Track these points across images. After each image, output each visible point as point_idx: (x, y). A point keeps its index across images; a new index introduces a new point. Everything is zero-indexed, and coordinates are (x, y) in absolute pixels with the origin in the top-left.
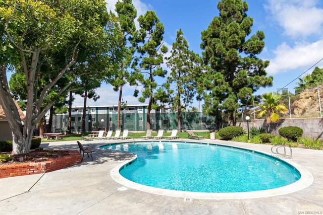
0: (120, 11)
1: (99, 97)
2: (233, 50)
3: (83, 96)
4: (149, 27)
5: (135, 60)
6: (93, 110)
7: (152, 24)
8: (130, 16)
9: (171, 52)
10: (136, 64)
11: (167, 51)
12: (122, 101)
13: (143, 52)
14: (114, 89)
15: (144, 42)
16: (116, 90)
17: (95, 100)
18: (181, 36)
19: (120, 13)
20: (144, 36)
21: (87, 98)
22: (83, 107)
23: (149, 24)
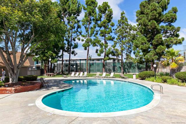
0: (88, 4)
1: (77, 54)
2: (153, 21)
3: (68, 53)
4: (104, 11)
5: (96, 31)
6: (78, 61)
7: (106, 10)
8: (93, 7)
9: (117, 25)
10: (97, 34)
11: (114, 25)
12: (89, 55)
13: (101, 27)
14: (84, 49)
15: (101, 20)
16: (86, 49)
17: (75, 55)
19: (88, 5)
20: (101, 17)
21: (71, 54)
22: (69, 59)
23: (104, 10)
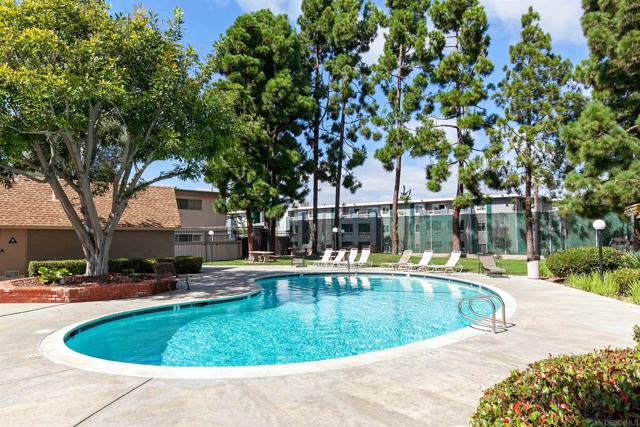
0: (394, 4)
1: (360, 185)
2: (632, 35)
3: (334, 185)
4: (453, 22)
5: (428, 100)
6: (384, 209)
7: (459, 14)
8: (415, 10)
9: (505, 68)
10: (430, 109)
11: (492, 69)
12: (401, 190)
13: (442, 82)
14: (385, 167)
15: (441, 57)
16: (389, 168)
17: (353, 191)
18: (534, 23)
19: (393, 8)
20: (440, 45)
21: (342, 188)
23: (453, 16)
